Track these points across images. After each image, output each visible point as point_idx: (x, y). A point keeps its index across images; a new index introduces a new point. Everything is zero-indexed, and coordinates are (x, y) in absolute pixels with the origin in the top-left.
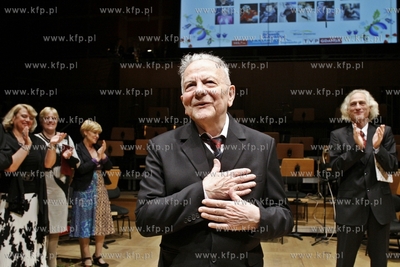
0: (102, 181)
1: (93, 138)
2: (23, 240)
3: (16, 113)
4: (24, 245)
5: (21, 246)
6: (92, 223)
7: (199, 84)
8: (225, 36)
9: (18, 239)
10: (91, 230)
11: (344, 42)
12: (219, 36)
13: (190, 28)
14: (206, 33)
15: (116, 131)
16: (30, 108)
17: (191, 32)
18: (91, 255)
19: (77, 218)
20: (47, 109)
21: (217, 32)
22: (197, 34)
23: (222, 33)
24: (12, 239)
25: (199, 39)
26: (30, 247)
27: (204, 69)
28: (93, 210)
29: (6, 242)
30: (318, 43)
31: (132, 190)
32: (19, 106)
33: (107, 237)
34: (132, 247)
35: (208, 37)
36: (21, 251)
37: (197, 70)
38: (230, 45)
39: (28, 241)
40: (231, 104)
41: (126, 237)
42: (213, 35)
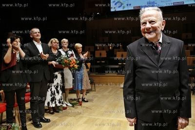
0: (85, 68)
1: (80, 50)
2: (55, 90)
3: (51, 42)
4: (56, 91)
5: (54, 92)
6: (82, 84)
7: (148, 23)
8: (130, 5)
9: (53, 89)
10: (81, 87)
11: (185, 3)
12: (127, 5)
13: (115, 3)
14: (122, 4)
15: (87, 47)
16: (56, 39)
17: (115, 4)
18: (81, 98)
19: (76, 82)
20: (64, 40)
21: (127, 3)
22: (118, 5)
23: (129, 4)
24: (51, 89)
25: (119, 7)
26: (58, 92)
27: (150, 16)
28: (82, 79)
29: (49, 90)
30: (172, 5)
31: (94, 72)
32: (52, 39)
33: (87, 90)
34: (96, 95)
35: (123, 6)
36: (54, 94)
37: (147, 16)
38: (132, 9)
39: (57, 90)
40: (163, 29)
41: (93, 91)
42: (125, 5)
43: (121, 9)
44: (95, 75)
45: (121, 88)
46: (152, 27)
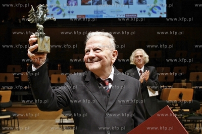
8: (72, 12)
12: (69, 12)
13: (53, 8)
14: (62, 11)
17: (53, 10)
21: (68, 10)
22: (57, 11)
23: (71, 11)
25: (58, 14)
35: (63, 13)
38: (75, 17)
42: (66, 11)
43: (60, 17)
44: (20, 106)
45: (56, 124)
46: (96, 56)
